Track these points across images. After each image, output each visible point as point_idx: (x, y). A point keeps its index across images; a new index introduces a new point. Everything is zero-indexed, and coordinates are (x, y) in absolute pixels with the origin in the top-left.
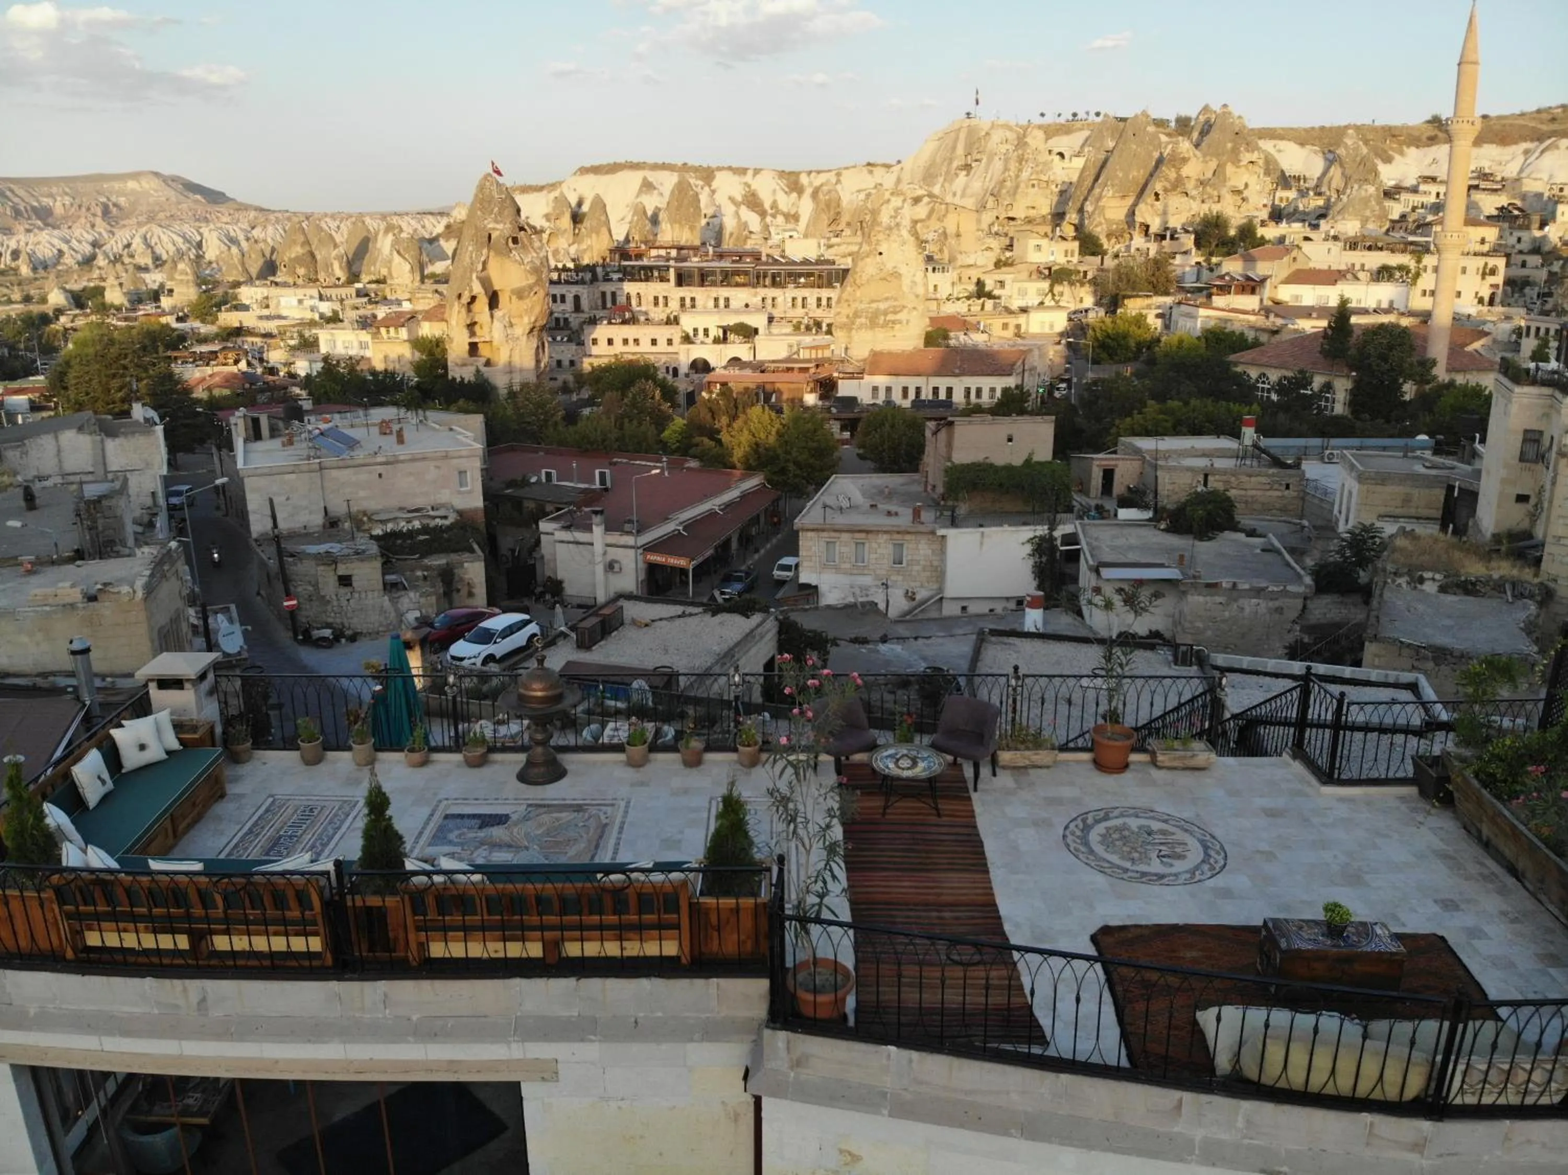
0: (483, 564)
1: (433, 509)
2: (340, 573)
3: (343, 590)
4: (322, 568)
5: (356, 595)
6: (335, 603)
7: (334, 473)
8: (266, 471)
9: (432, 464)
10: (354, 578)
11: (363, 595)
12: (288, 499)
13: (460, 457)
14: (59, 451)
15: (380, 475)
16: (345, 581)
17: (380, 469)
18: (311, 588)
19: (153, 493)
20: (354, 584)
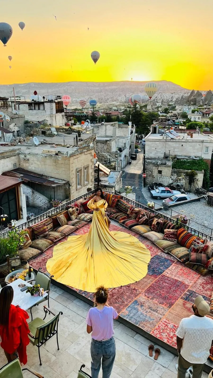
0: (203, 174)
1: (195, 157)
2: (159, 169)
3: (159, 175)
4: (154, 167)
5: (162, 177)
6: (156, 178)
7: (169, 143)
8: (151, 140)
9: (198, 144)
10: (162, 172)
11: (164, 177)
12: (156, 149)
13: (207, 142)
14: (106, 130)
15: (182, 145)
16: (160, 172)
17: (183, 143)
18: (151, 173)
19: (125, 144)
20: (162, 173)
